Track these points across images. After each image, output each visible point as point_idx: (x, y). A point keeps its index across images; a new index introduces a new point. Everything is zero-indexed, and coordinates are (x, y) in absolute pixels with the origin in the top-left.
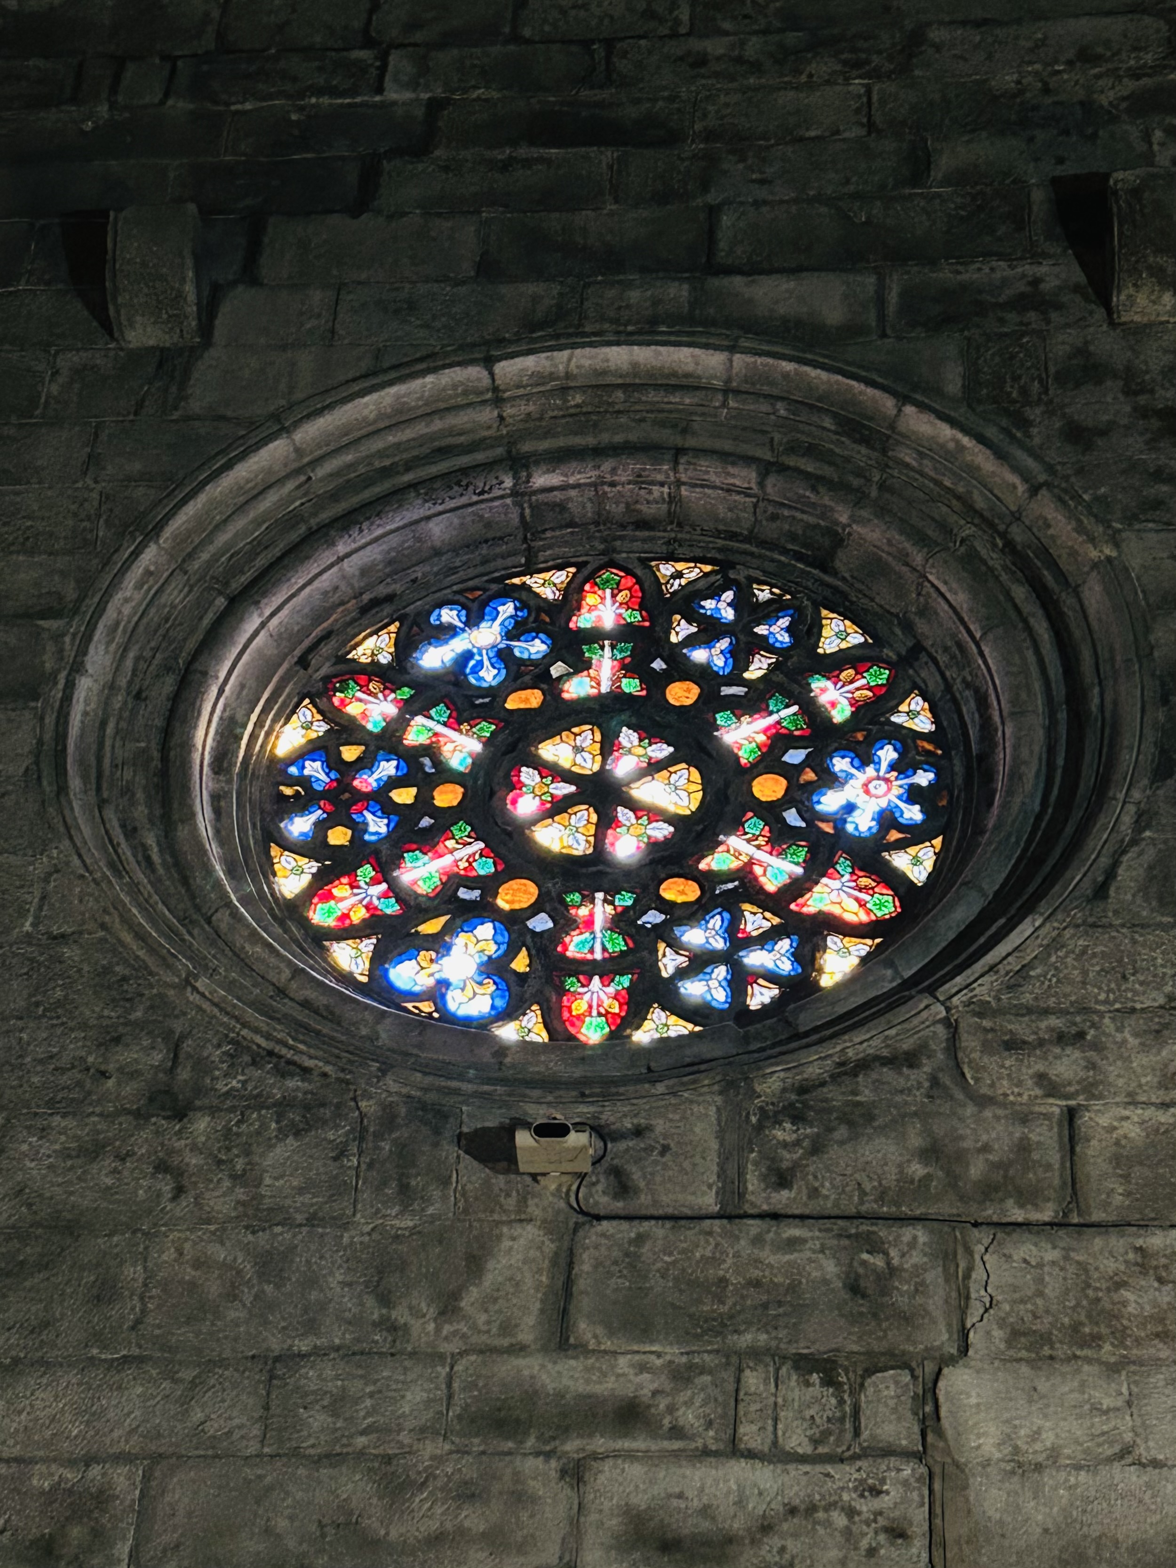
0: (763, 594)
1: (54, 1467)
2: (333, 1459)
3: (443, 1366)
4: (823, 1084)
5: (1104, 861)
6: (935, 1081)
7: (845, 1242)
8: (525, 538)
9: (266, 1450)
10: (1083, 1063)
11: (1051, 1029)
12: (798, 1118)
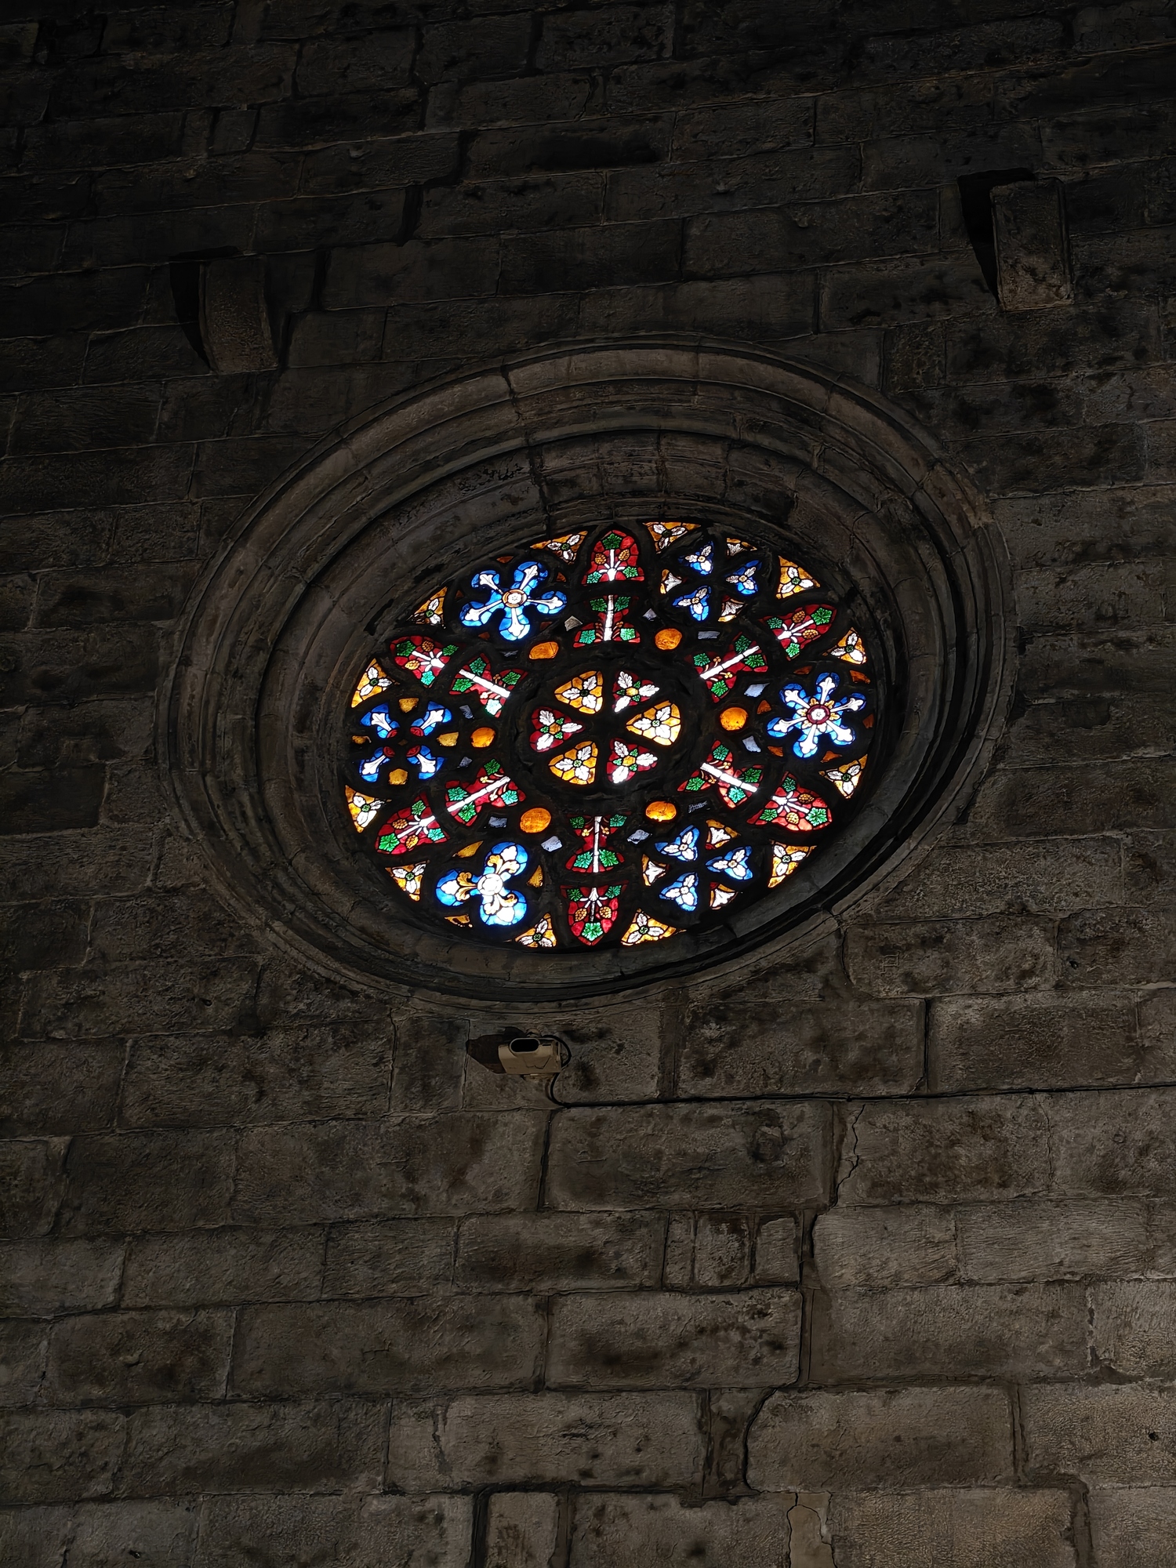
0: (735, 548)
1: (173, 1313)
2: (371, 1301)
3: (452, 1226)
4: (741, 989)
5: (968, 790)
6: (826, 982)
7: (751, 1118)
8: (545, 508)
9: (325, 1296)
10: (939, 962)
11: (916, 936)
12: (721, 1019)
